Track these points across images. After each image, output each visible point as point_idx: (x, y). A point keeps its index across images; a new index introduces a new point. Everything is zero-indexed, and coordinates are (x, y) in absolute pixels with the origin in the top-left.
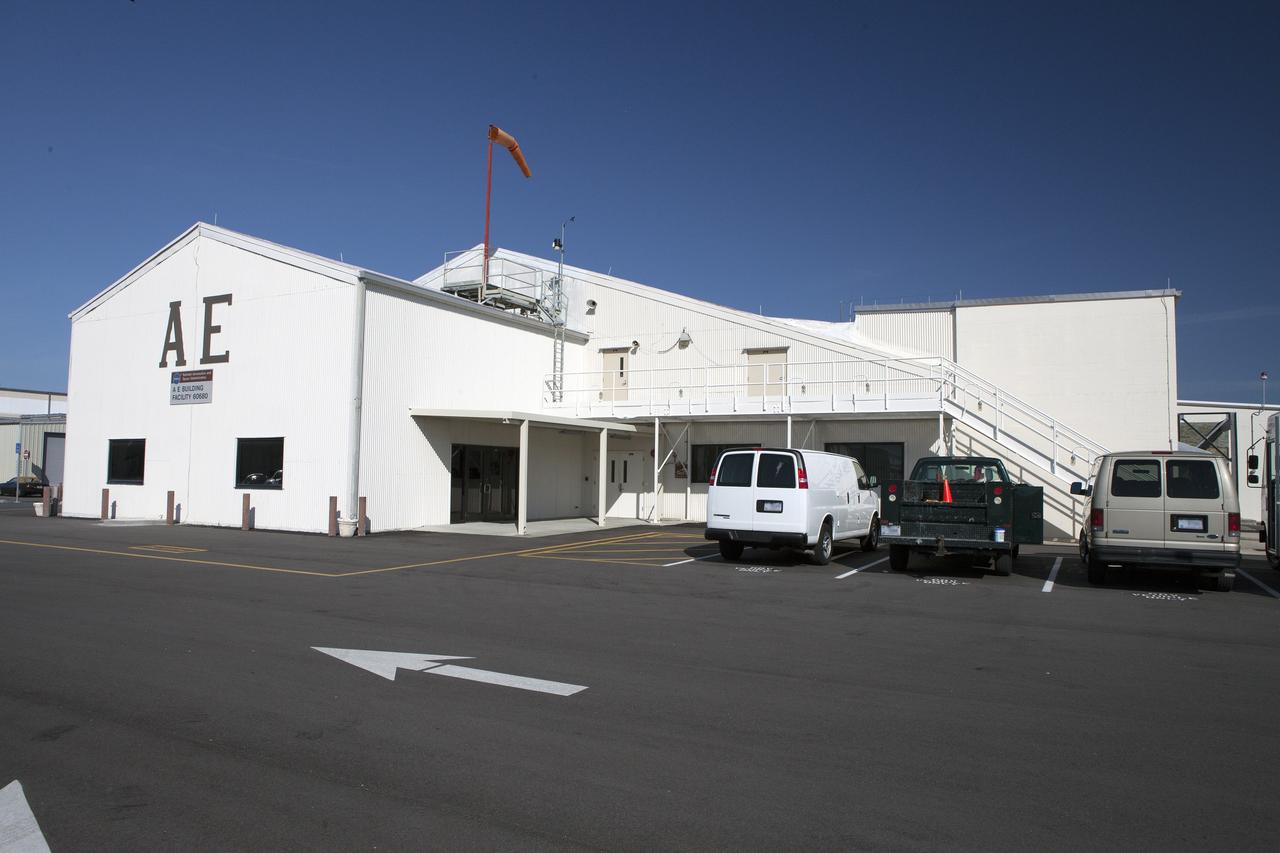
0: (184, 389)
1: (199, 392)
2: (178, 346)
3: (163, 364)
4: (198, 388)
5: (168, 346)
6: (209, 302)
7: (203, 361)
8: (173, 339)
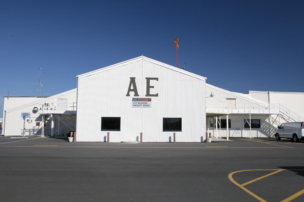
0: (138, 103)
1: (146, 104)
2: (135, 90)
3: (128, 95)
4: (145, 103)
5: (130, 90)
6: (148, 79)
7: (146, 96)
8: (132, 88)
